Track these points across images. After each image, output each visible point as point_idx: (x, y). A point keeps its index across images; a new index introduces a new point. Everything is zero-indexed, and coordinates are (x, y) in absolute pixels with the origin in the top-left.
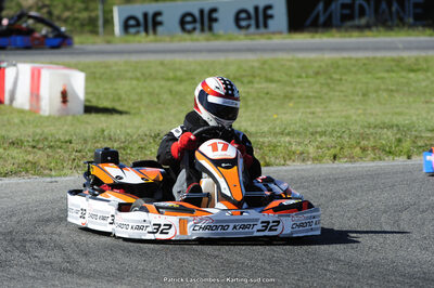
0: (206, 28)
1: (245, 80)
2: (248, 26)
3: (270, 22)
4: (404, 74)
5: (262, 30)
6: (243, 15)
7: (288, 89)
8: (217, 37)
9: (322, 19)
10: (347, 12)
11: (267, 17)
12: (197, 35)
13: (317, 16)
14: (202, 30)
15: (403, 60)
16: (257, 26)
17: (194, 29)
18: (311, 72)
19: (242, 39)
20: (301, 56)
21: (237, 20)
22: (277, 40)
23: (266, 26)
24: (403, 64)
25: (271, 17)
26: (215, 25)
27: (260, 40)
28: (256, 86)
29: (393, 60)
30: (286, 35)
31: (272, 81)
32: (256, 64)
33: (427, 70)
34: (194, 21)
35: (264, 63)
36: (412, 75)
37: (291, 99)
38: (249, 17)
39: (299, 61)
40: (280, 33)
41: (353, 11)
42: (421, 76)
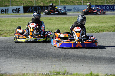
0: (6, 12)
1: (15, 22)
2: (15, 12)
3: (20, 11)
4: (48, 20)
5: (18, 13)
6: (14, 10)
7: (24, 23)
8: (9, 14)
9: (31, 11)
10: (36, 9)
11: (19, 10)
12: (4, 14)
13: (30, 10)
14: (5, 13)
15: (48, 18)
16: (17, 12)
17: (4, 13)
18: (29, 20)
19: (14, 15)
20: (26, 17)
21: (13, 11)
22: (21, 15)
23: (19, 12)
24: (48, 19)
25: (20, 10)
26: (8, 12)
27: (18, 15)
28: (17, 23)
29: (46, 18)
30: (23, 14)
31: (21, 22)
32: (17, 19)
33: (53, 20)
34: (4, 11)
35: (19, 18)
36: (50, 21)
37: (25, 25)
38: (15, 10)
39: (26, 18)
40: (22, 13)
41: (37, 9)
42: (52, 21)
